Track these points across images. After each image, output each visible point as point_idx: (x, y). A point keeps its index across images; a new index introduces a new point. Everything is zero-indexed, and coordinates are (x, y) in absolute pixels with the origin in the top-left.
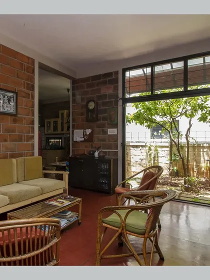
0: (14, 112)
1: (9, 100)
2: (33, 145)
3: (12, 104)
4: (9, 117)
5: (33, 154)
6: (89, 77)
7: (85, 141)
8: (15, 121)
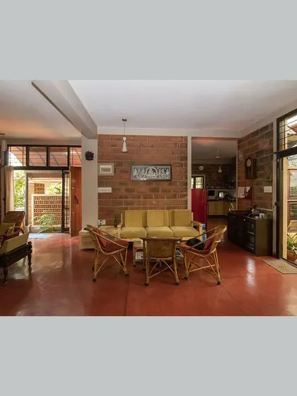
0: (169, 179)
1: (165, 171)
2: (187, 201)
3: (168, 173)
4: (165, 182)
5: (186, 208)
6: (249, 135)
7: (246, 198)
8: (170, 184)
